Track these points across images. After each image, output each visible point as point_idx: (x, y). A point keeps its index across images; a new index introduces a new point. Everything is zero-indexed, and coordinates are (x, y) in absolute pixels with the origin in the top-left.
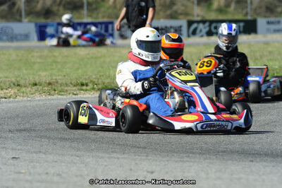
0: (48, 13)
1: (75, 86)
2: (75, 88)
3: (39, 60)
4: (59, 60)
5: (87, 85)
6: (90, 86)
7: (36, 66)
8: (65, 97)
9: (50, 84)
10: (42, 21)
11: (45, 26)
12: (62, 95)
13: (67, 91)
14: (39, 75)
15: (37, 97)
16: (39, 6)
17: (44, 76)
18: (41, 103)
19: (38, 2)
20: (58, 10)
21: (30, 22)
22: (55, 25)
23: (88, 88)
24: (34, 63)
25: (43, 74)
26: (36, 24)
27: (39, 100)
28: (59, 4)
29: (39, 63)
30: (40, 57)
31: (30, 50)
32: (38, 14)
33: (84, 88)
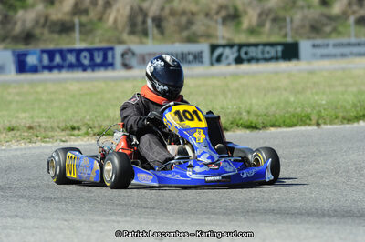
0: (28, 37)
1: (63, 130)
2: (63, 133)
3: (17, 98)
4: (43, 98)
5: (79, 129)
6: (84, 130)
7: (13, 106)
8: (50, 145)
9: (30, 128)
10: (21, 48)
11: (25, 55)
12: (46, 142)
13: (53, 137)
14: (17, 117)
15: (14, 145)
16: (18, 29)
17: (24, 118)
18: (19, 153)
19: (15, 23)
20: (42, 34)
21: (5, 49)
22: (38, 52)
23: (80, 133)
24: (10, 102)
25: (22, 115)
26: (14, 52)
27: (16, 150)
28: (44, 26)
29: (17, 102)
30: (19, 94)
31: (6, 85)
32: (16, 39)
33: (76, 132)
